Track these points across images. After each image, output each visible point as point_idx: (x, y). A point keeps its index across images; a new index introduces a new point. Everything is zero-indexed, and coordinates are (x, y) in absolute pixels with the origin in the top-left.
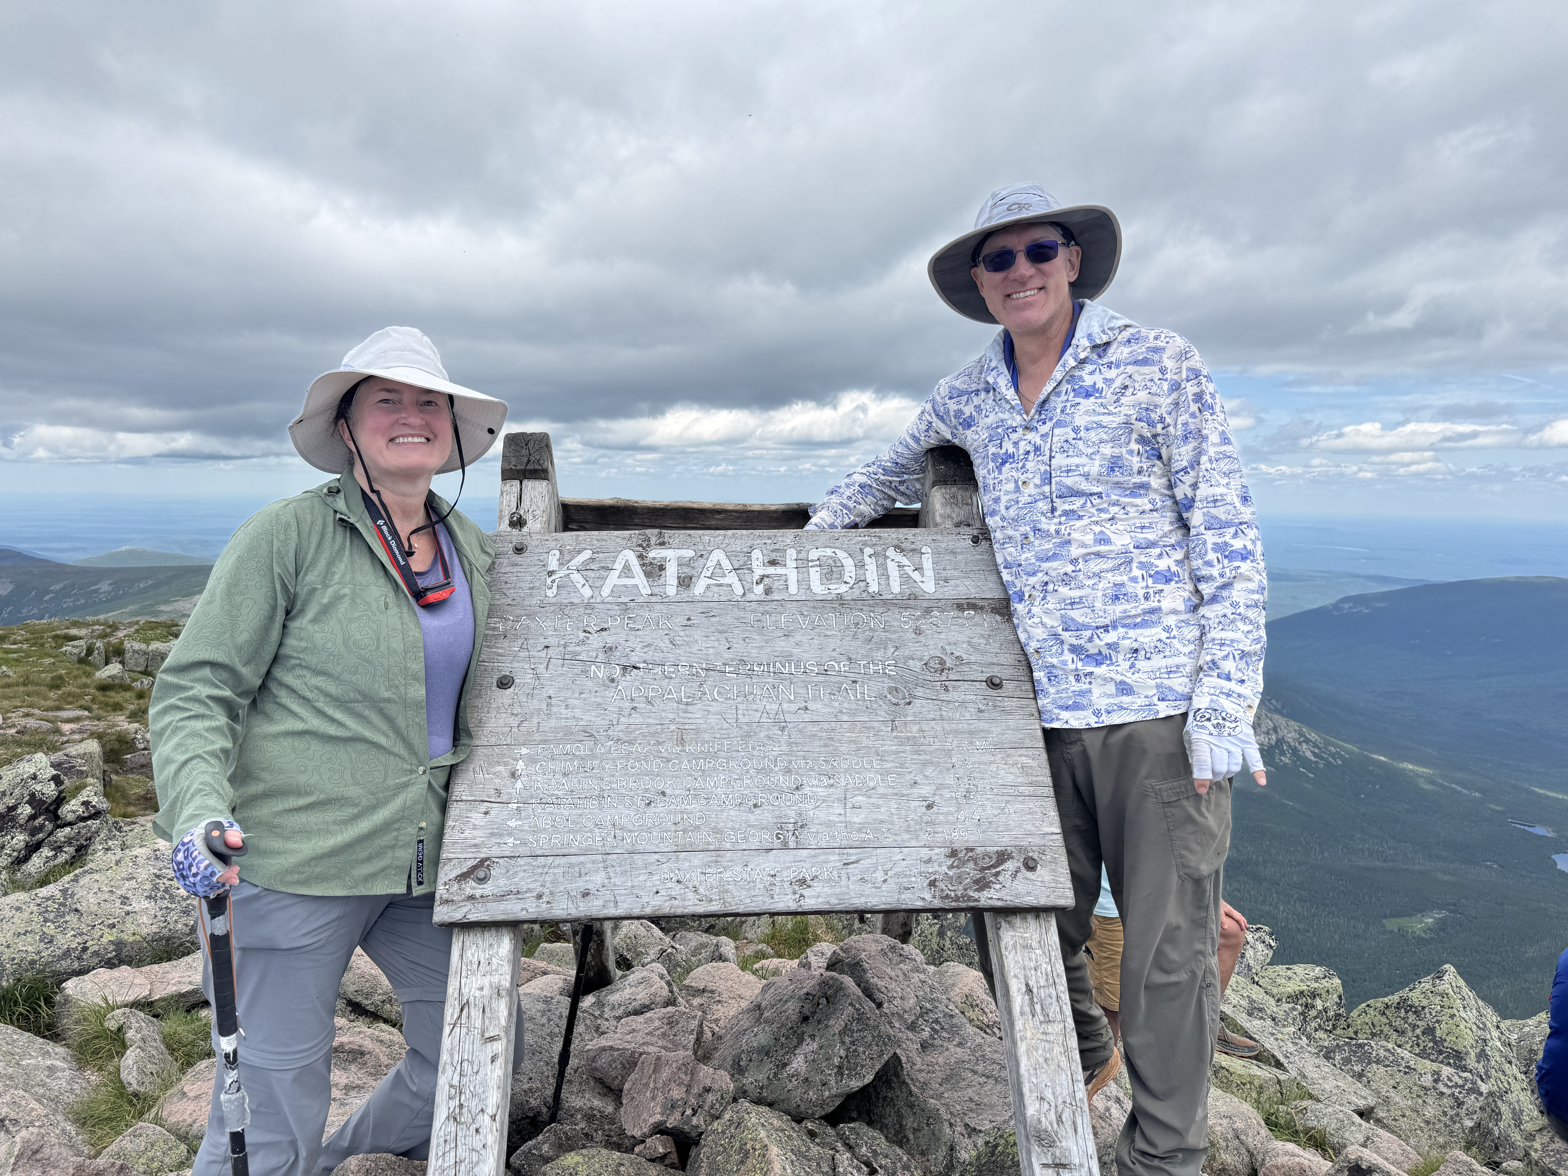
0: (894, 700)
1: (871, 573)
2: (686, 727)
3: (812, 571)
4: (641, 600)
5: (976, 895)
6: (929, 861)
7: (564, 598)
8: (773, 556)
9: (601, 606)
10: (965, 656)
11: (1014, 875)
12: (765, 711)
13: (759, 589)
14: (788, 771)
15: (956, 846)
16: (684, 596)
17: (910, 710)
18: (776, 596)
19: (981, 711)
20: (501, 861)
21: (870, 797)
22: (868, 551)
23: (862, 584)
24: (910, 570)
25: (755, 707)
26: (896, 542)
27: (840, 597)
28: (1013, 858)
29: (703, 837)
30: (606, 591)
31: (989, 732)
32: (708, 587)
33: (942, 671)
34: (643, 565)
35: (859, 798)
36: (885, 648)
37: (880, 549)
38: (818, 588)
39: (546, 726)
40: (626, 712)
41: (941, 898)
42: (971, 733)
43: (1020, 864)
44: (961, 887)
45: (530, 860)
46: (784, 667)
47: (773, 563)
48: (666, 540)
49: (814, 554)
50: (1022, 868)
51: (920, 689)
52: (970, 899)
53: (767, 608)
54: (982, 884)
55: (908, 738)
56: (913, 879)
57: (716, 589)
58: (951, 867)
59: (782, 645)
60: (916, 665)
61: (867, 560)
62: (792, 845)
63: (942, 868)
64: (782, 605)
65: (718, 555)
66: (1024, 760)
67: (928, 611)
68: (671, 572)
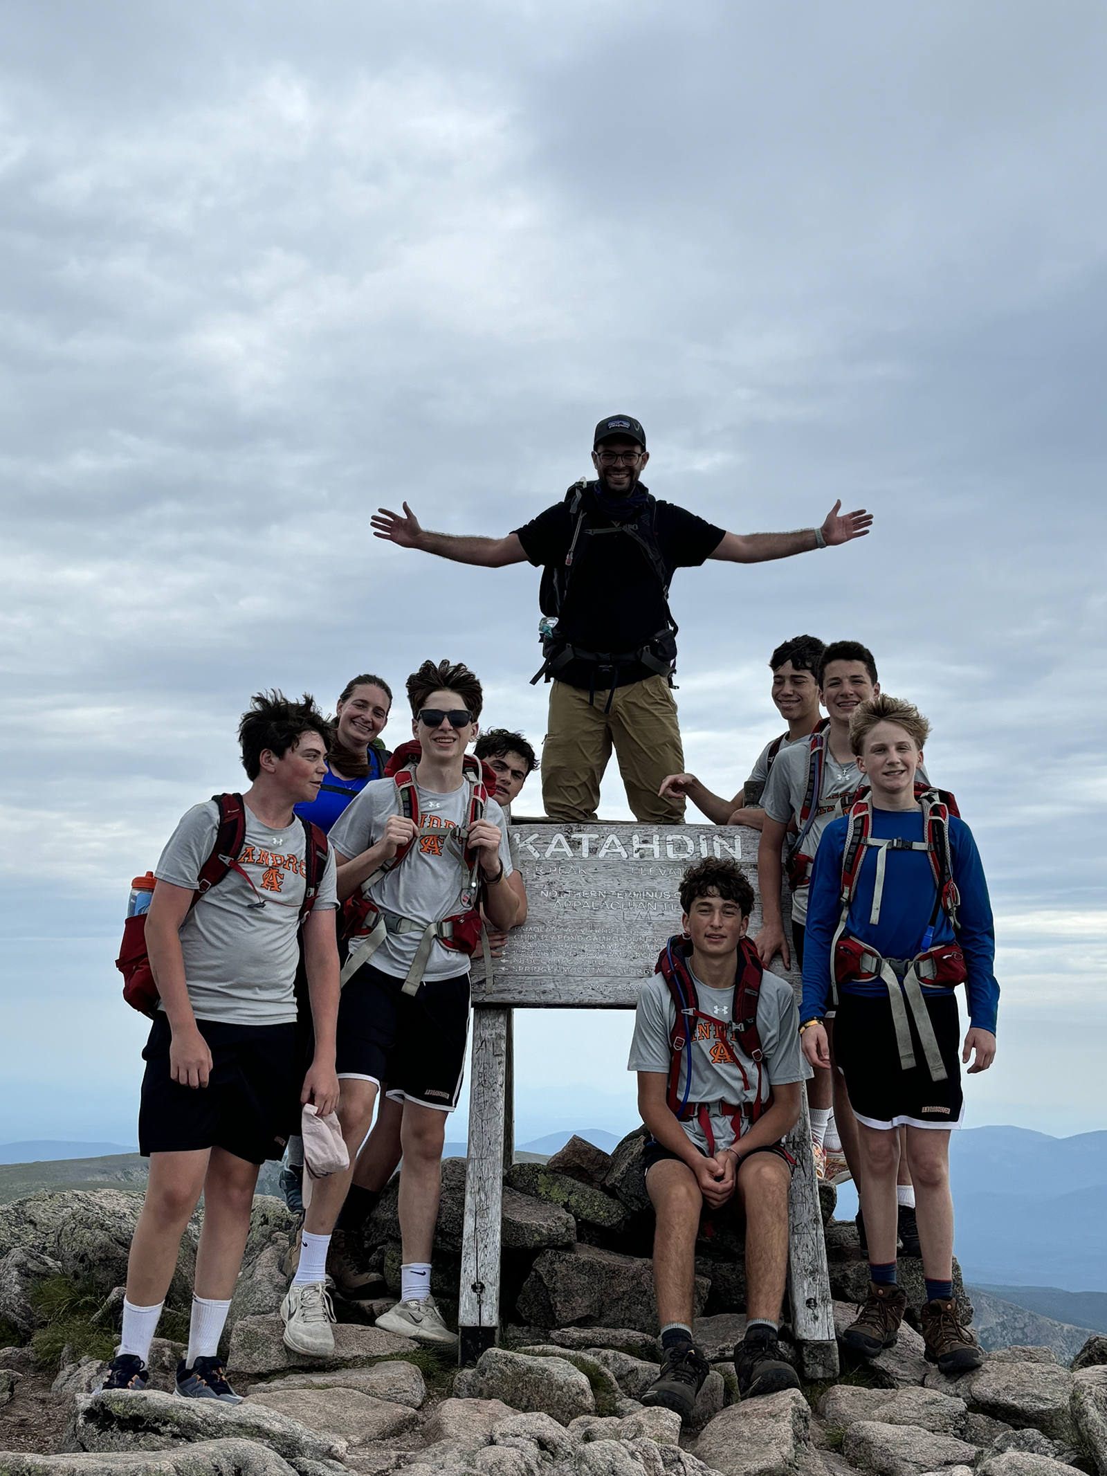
1: (704, 847)
3: (669, 847)
4: (568, 859)
7: (524, 858)
8: (646, 838)
9: (545, 862)
12: (639, 915)
13: (637, 855)
14: (652, 943)
16: (593, 857)
18: (646, 859)
20: (498, 977)
22: (703, 836)
24: (727, 847)
25: (634, 913)
29: (606, 970)
30: (548, 855)
32: (607, 853)
34: (568, 842)
37: (710, 835)
38: (671, 854)
40: (561, 914)
45: (513, 978)
46: (651, 893)
47: (645, 842)
49: (670, 838)
53: (641, 865)
57: (611, 855)
59: (650, 884)
61: (701, 841)
64: (649, 863)
65: (612, 837)
68: (585, 844)
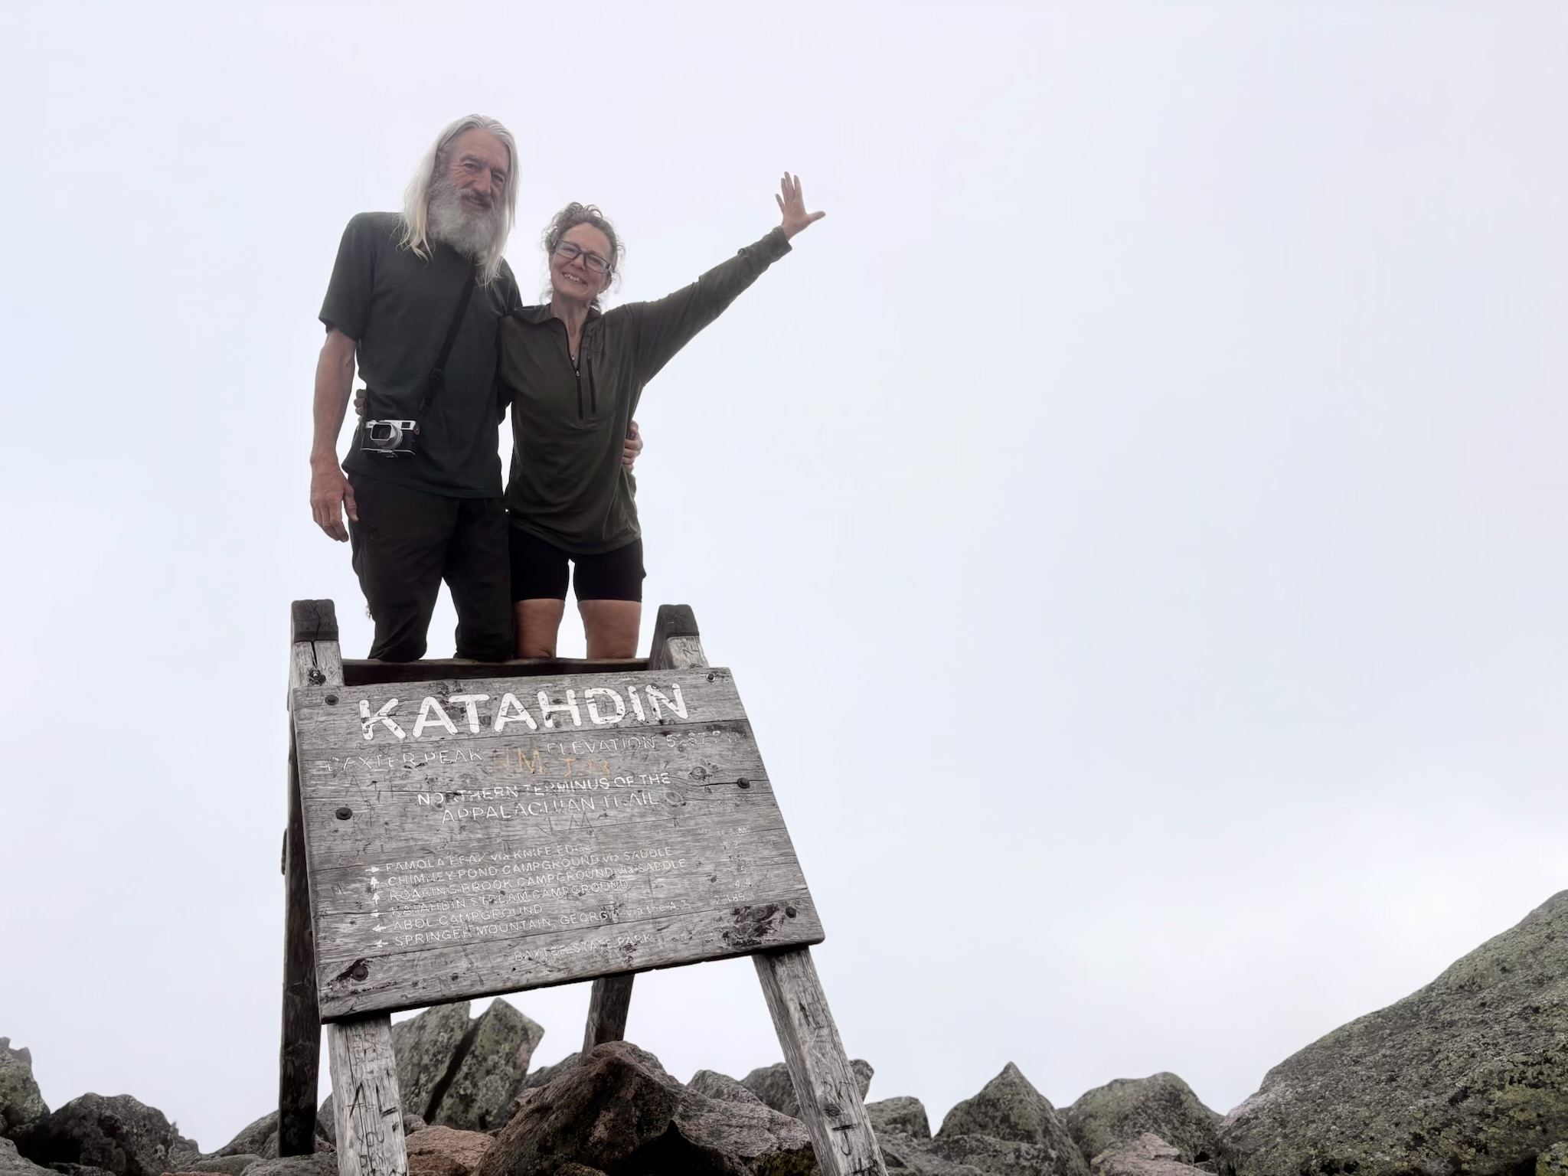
0: (673, 803)
1: (638, 707)
2: (511, 838)
3: (590, 707)
4: (450, 738)
5: (757, 939)
6: (720, 919)
7: (381, 740)
8: (556, 696)
9: (415, 745)
10: (719, 766)
11: (782, 921)
12: (573, 820)
13: (550, 724)
14: (601, 865)
15: (738, 906)
16: (488, 731)
17: (687, 809)
18: (564, 728)
19: (738, 806)
20: (374, 960)
21: (667, 878)
22: (631, 689)
23: (632, 715)
24: (666, 702)
25: (565, 817)
26: (652, 681)
27: (616, 726)
28: (778, 910)
29: (543, 923)
30: (417, 732)
31: (745, 820)
32: (506, 724)
33: (704, 777)
34: (446, 709)
35: (660, 880)
36: (659, 764)
37: (640, 686)
38: (597, 720)
39: (388, 846)
40: (457, 830)
41: (734, 945)
42: (732, 822)
43: (784, 914)
44: (746, 935)
45: (400, 956)
46: (582, 784)
47: (557, 702)
48: (462, 688)
49: (589, 693)
50: (786, 916)
51: (689, 792)
52: (754, 942)
53: (559, 738)
54: (761, 931)
55: (688, 831)
56: (711, 934)
57: (514, 726)
58: (737, 922)
59: (575, 766)
60: (685, 775)
61: (632, 696)
62: (615, 920)
63: (729, 923)
64: (570, 735)
65: (509, 698)
66: (773, 838)
67: (686, 733)
68: (472, 714)
